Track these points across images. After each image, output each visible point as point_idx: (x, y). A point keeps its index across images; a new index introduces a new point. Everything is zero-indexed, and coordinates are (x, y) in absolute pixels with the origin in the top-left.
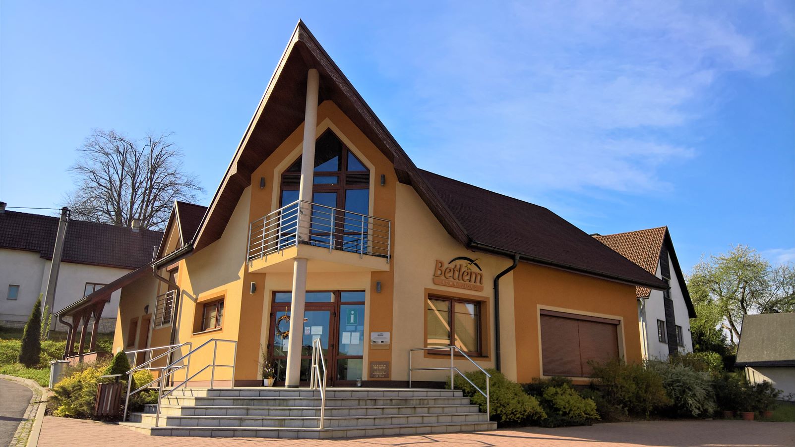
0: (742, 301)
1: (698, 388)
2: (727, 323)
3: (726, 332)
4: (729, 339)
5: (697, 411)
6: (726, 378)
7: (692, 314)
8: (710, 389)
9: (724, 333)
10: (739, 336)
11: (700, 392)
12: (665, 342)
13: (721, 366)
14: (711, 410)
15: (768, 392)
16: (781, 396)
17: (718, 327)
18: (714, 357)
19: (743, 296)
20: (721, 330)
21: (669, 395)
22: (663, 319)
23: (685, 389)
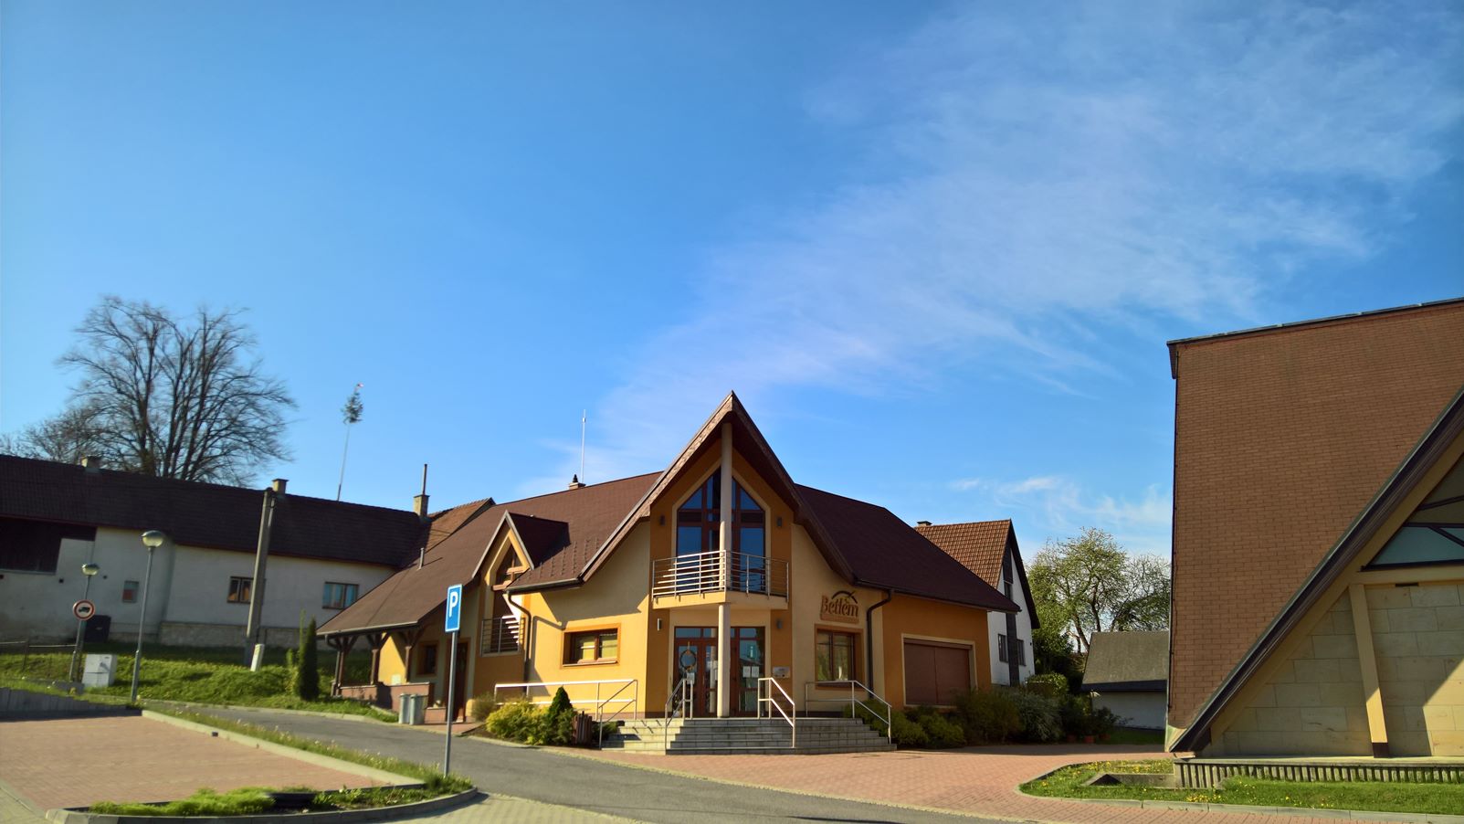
0: (1093, 602)
1: (1046, 714)
2: (1074, 629)
3: (1073, 640)
4: (1075, 649)
5: (1046, 736)
6: (1072, 703)
7: (1035, 623)
8: (1057, 715)
9: (1069, 641)
10: (1088, 646)
11: (1048, 717)
12: (1005, 661)
13: (1067, 690)
14: (1057, 735)
15: (1107, 717)
16: (1118, 721)
17: (1062, 634)
18: (1060, 679)
19: (1095, 596)
20: (1066, 636)
21: (1022, 721)
22: (1005, 633)
23: (1036, 715)
